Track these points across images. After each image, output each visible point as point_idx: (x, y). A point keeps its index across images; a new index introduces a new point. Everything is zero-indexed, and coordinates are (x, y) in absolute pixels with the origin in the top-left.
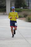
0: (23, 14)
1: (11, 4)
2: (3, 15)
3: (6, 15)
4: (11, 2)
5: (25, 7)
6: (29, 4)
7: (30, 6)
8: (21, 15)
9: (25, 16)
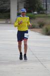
0: (38, 23)
1: (18, 6)
2: (6, 23)
3: (10, 23)
4: (18, 3)
5: (41, 12)
6: (46, 6)
7: (48, 10)
8: (35, 24)
9: (41, 25)
